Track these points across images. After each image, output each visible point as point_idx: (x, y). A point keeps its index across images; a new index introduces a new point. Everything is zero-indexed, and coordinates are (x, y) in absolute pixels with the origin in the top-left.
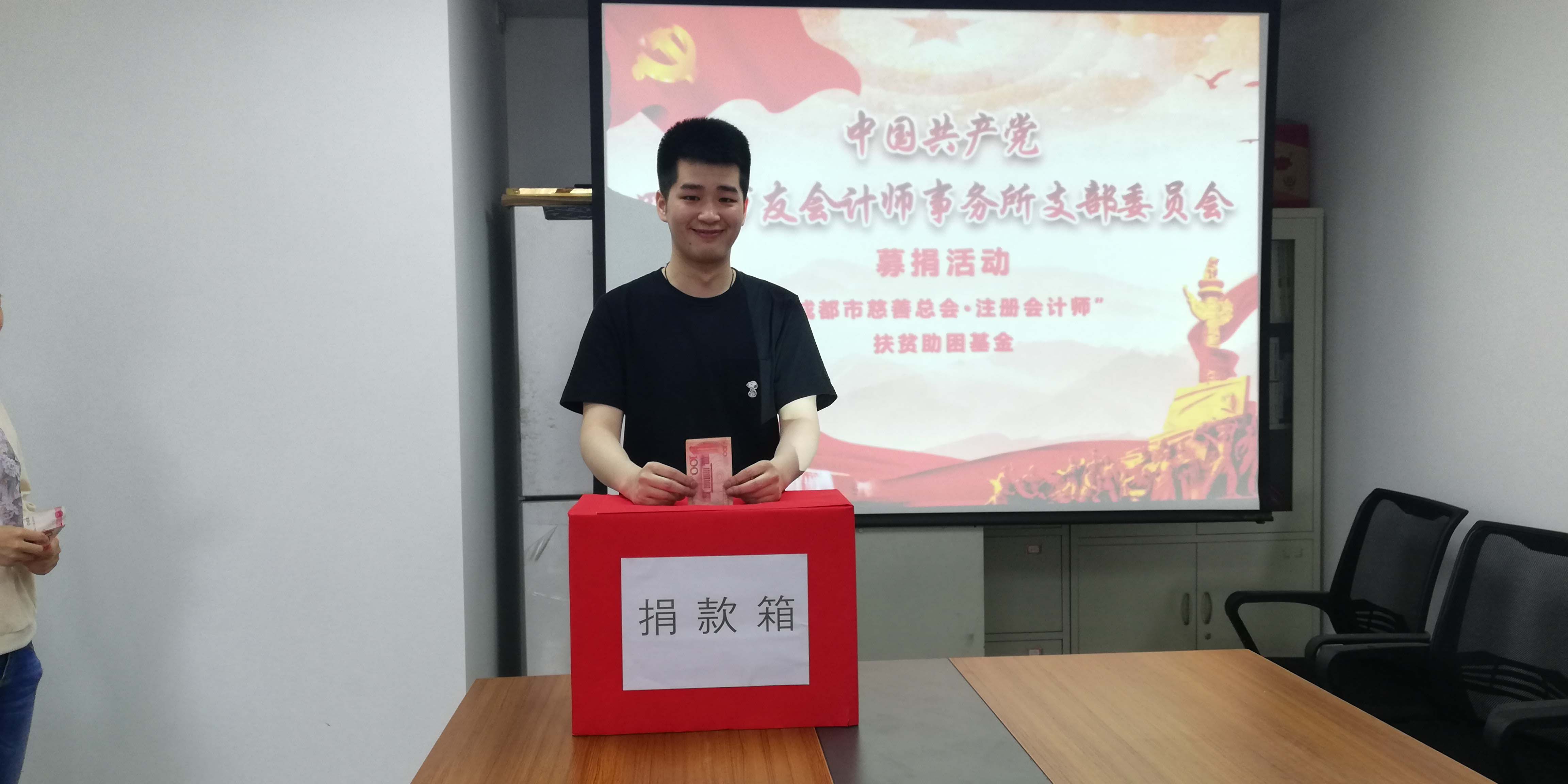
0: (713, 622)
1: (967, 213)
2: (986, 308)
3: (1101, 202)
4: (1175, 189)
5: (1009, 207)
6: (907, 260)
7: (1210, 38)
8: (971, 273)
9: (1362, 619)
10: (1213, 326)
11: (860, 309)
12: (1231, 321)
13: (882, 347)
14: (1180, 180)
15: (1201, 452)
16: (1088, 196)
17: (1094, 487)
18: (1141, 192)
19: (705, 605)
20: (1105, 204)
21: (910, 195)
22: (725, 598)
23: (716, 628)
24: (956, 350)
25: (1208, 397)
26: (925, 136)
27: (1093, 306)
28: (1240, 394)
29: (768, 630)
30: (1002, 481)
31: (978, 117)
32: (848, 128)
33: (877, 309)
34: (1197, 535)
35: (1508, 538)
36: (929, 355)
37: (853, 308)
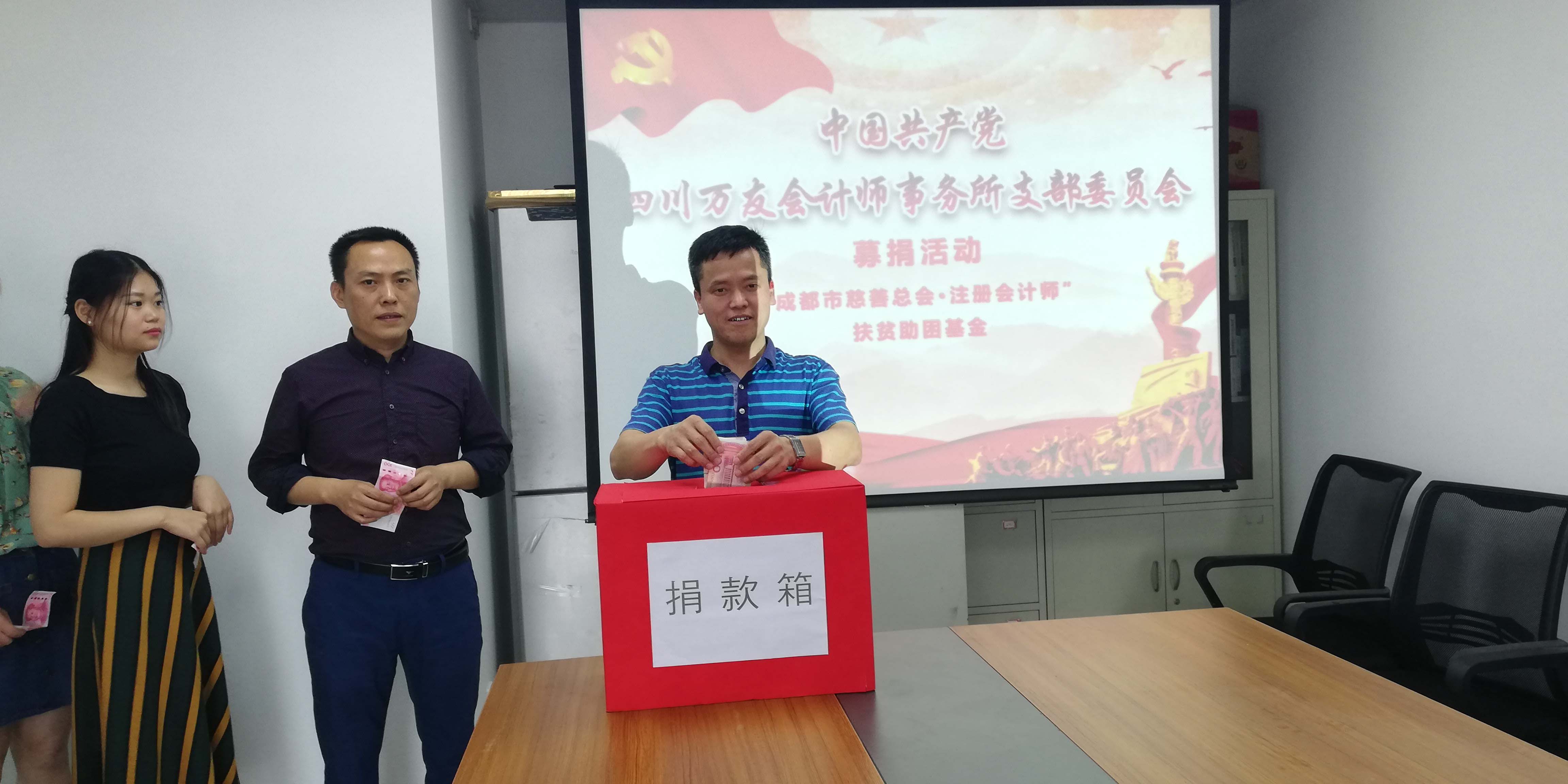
0: (736, 600)
1: (938, 204)
2: (959, 295)
3: (1066, 190)
4: (1135, 175)
5: (978, 197)
6: (883, 251)
7: (1164, 30)
8: (944, 261)
9: (1323, 579)
10: (1175, 305)
11: (839, 300)
12: (1192, 300)
13: (861, 335)
14: (1141, 167)
15: (1168, 426)
16: (1053, 185)
17: (1068, 463)
18: (1104, 180)
19: (728, 584)
20: (1070, 192)
21: (884, 189)
22: (747, 577)
23: (740, 605)
24: (932, 336)
25: (1172, 374)
26: (897, 131)
27: (1062, 290)
28: (1203, 369)
29: (788, 605)
30: (980, 460)
31: (946, 111)
32: (822, 125)
33: (855, 299)
34: (1164, 505)
35: (1461, 497)
36: (906, 341)
37: (833, 299)
